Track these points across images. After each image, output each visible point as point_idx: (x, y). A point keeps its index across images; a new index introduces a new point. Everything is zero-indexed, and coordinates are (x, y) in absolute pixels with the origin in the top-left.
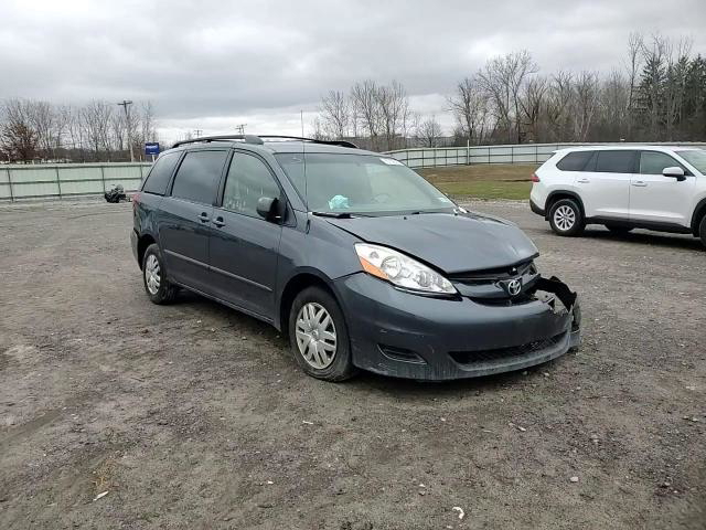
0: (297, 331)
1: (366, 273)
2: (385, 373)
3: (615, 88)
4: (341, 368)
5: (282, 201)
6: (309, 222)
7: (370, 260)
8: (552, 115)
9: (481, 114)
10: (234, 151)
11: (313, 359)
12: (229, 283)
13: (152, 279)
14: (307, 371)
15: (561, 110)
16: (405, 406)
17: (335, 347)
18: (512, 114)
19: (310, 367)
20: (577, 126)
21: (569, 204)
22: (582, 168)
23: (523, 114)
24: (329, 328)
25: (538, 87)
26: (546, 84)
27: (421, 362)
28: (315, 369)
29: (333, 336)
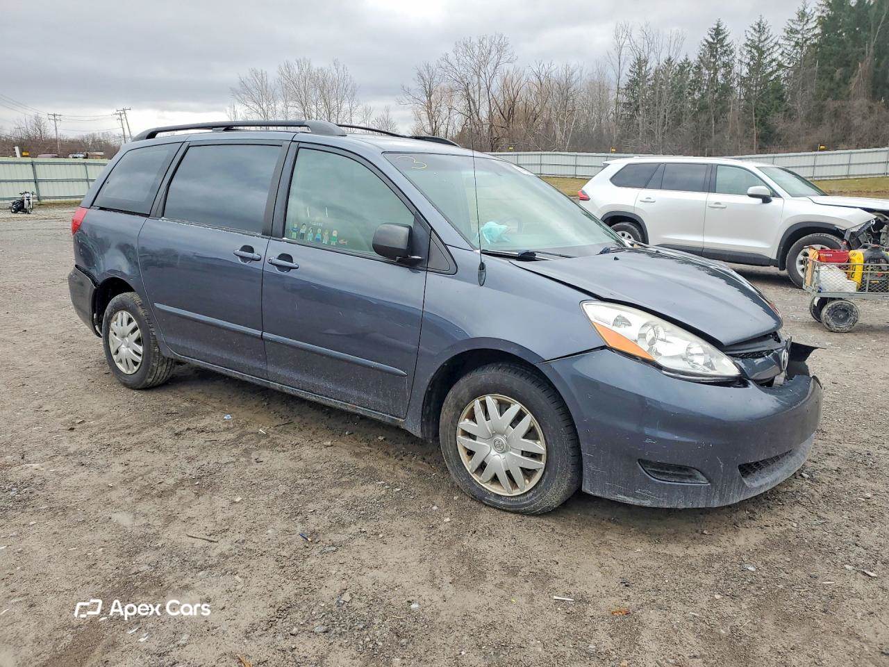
0: (459, 437)
1: (611, 349)
2: (647, 503)
3: (599, 89)
4: (555, 495)
5: (420, 232)
6: (482, 267)
7: (615, 329)
8: (531, 117)
9: (445, 112)
10: (300, 146)
11: (495, 479)
12: (304, 360)
13: (124, 350)
14: (481, 498)
15: (541, 111)
16: (676, 550)
17: (542, 464)
18: (484, 114)
19: (487, 493)
20: (558, 133)
21: (626, 229)
22: (646, 185)
23: (497, 114)
24: (531, 434)
25: (515, 81)
26: (524, 78)
27: (703, 481)
28: (498, 496)
29: (539, 447)
